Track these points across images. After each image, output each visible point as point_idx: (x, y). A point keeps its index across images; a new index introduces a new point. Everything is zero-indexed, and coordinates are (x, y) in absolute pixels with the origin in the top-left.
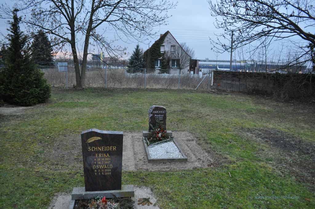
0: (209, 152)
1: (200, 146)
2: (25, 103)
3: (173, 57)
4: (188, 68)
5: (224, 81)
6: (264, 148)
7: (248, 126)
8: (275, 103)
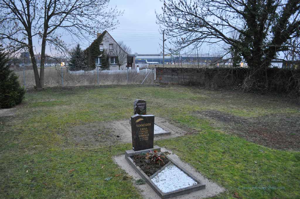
0: (181, 128)
1: (173, 125)
2: (7, 105)
3: (112, 55)
4: (126, 64)
5: (165, 76)
6: (214, 122)
7: (197, 110)
8: (208, 92)
